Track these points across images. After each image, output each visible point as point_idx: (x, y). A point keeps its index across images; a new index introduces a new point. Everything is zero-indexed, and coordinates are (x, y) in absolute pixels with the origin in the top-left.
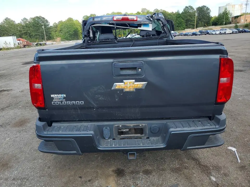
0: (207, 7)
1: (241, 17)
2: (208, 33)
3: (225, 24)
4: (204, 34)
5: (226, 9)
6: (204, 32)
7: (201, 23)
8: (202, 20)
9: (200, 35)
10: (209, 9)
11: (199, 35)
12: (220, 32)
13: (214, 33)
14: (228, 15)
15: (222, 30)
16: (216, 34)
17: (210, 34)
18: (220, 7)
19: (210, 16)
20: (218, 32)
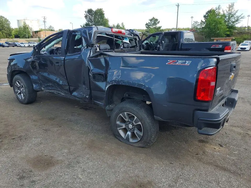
0: (5, 18)
1: (41, 32)
2: (16, 45)
3: (28, 38)
4: (12, 46)
5: (25, 23)
6: (11, 44)
7: (3, 34)
8: (3, 31)
9: (8, 47)
10: (8, 20)
11: (6, 46)
12: (29, 45)
13: (22, 45)
14: (28, 29)
15: (31, 43)
16: (25, 47)
17: (18, 46)
18: (18, 21)
19: (11, 28)
20: (27, 45)
